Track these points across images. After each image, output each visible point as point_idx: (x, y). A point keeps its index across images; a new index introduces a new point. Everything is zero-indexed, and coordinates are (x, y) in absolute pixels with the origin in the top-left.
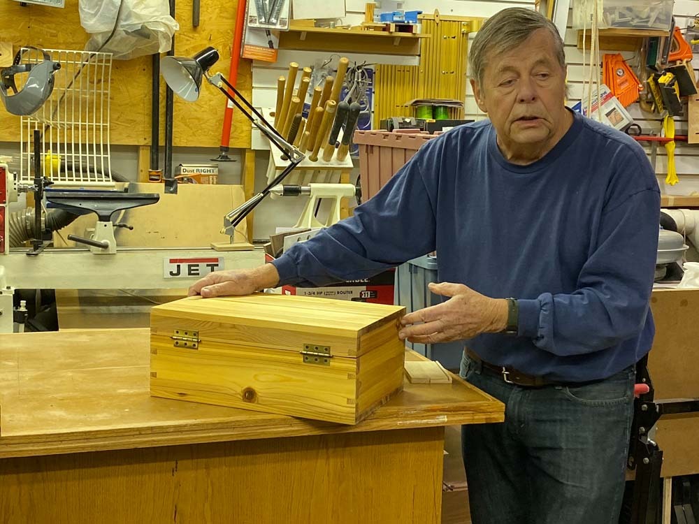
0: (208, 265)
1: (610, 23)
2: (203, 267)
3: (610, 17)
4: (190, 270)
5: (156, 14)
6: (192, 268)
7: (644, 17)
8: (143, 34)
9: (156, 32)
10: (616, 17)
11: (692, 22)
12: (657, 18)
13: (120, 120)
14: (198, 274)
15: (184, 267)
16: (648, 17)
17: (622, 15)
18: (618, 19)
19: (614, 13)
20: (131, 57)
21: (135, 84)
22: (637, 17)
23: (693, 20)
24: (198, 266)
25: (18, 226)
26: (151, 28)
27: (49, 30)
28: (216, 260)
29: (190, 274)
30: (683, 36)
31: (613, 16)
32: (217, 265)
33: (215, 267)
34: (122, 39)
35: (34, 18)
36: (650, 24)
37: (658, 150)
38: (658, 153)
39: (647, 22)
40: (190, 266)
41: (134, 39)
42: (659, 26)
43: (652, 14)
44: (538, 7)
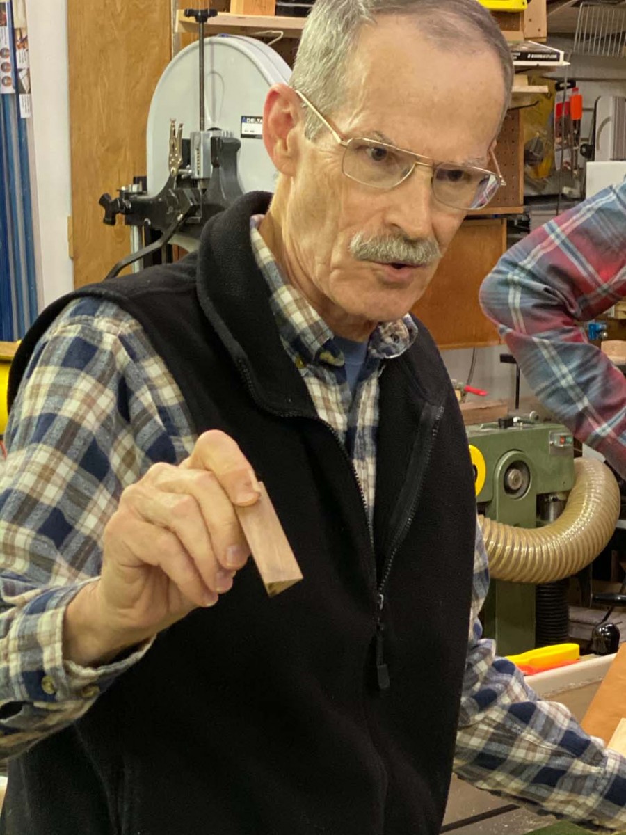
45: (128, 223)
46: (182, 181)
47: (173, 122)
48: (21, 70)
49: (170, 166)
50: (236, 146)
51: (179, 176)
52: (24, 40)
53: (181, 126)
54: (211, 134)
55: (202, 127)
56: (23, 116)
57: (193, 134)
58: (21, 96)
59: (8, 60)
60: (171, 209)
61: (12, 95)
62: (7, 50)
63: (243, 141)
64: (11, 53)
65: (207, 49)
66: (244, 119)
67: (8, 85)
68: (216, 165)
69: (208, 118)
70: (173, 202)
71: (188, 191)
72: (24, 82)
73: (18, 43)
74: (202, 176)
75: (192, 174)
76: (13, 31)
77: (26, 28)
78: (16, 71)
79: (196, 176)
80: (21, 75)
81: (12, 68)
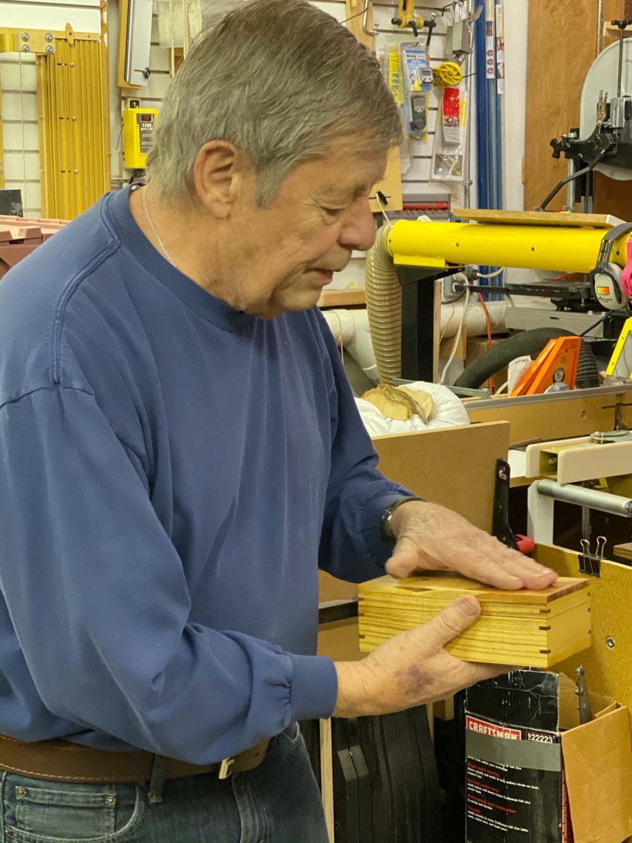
44: (105, 13)
45: (567, 157)
46: (605, 129)
47: (602, 92)
48: (499, 64)
49: (598, 120)
51: (603, 126)
52: (502, 45)
53: (607, 94)
54: (625, 99)
55: (619, 95)
56: (499, 92)
57: (613, 100)
58: (498, 80)
59: (492, 57)
60: (596, 147)
61: (493, 79)
62: (491, 51)
64: (494, 53)
65: (624, 45)
67: (492, 73)
68: (627, 119)
69: (623, 90)
70: (597, 142)
71: (608, 135)
72: (501, 72)
73: (498, 47)
74: (617, 126)
75: (611, 125)
76: (496, 39)
77: (503, 38)
78: (496, 65)
79: (614, 126)
80: (499, 67)
81: (494, 62)
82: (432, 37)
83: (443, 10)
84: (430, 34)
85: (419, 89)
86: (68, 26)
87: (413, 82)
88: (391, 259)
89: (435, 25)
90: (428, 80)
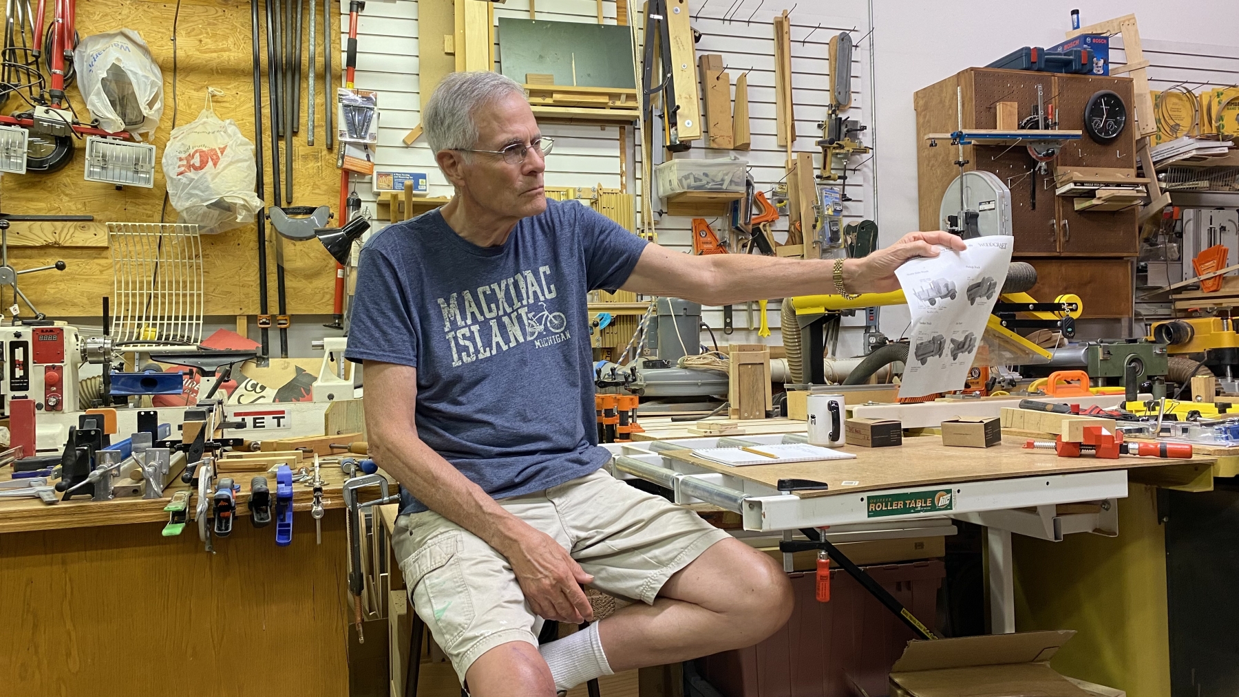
0: (274, 418)
1: (686, 186)
2: (269, 421)
3: (685, 183)
4: (255, 423)
5: (234, 189)
6: (257, 421)
7: (719, 180)
8: (223, 207)
9: (236, 204)
10: (691, 181)
11: (777, 188)
12: (731, 181)
13: (216, 291)
14: (264, 427)
15: (249, 420)
16: (723, 180)
17: (696, 180)
18: (693, 184)
19: (689, 178)
20: (219, 231)
21: (230, 258)
22: (714, 181)
23: (777, 186)
24: (263, 418)
25: (90, 390)
26: (228, 200)
27: (144, 211)
28: (283, 412)
29: (255, 426)
30: (769, 201)
31: (689, 181)
32: (284, 417)
33: (281, 420)
34: (205, 213)
35: (130, 200)
36: (724, 187)
37: (754, 307)
38: (756, 308)
39: (722, 185)
40: (255, 419)
41: (216, 212)
42: (734, 188)
43: (726, 177)
44: (624, 178)
50: (977, 216)
54: (966, 212)
55: (962, 209)
57: (958, 213)
63: (980, 213)
65: (964, 177)
66: (980, 204)
68: (967, 224)
69: (965, 206)
74: (961, 229)
75: (957, 229)
79: (959, 230)
82: (846, 187)
83: (855, 170)
84: (844, 185)
85: (832, 214)
86: (599, 185)
87: (828, 209)
88: (794, 312)
89: (846, 178)
90: (838, 209)
